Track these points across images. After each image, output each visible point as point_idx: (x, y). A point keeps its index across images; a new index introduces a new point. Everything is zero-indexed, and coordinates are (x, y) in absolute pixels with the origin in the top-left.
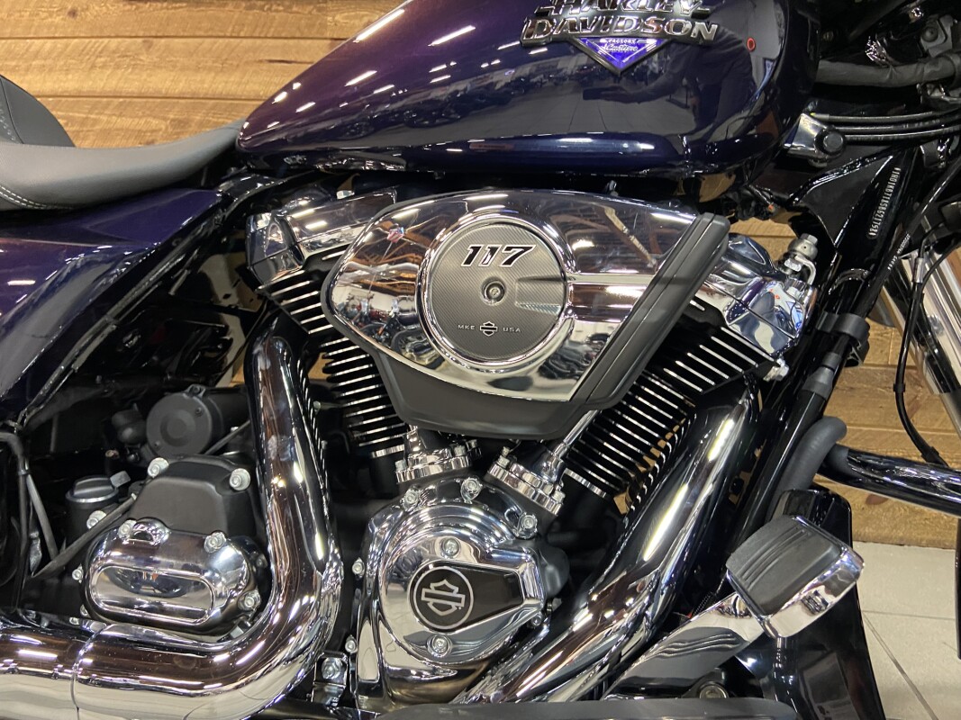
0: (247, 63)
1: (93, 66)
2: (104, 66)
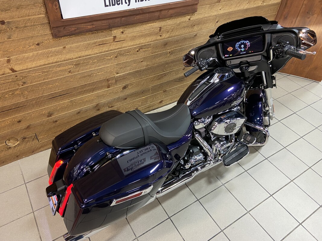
1: (48, 57)
2: (52, 56)
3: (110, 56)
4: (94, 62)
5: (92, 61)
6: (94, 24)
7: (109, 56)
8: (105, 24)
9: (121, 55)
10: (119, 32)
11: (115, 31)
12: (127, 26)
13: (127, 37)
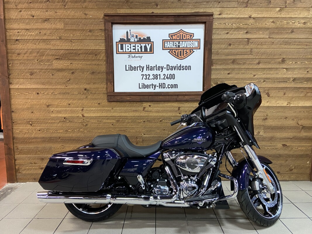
0: (129, 111)
1: (103, 112)
2: (105, 112)
3: (140, 120)
5: (127, 121)
6: (132, 97)
8: (138, 98)
9: (148, 121)
10: (148, 105)
11: (145, 104)
12: (153, 102)
13: (153, 109)
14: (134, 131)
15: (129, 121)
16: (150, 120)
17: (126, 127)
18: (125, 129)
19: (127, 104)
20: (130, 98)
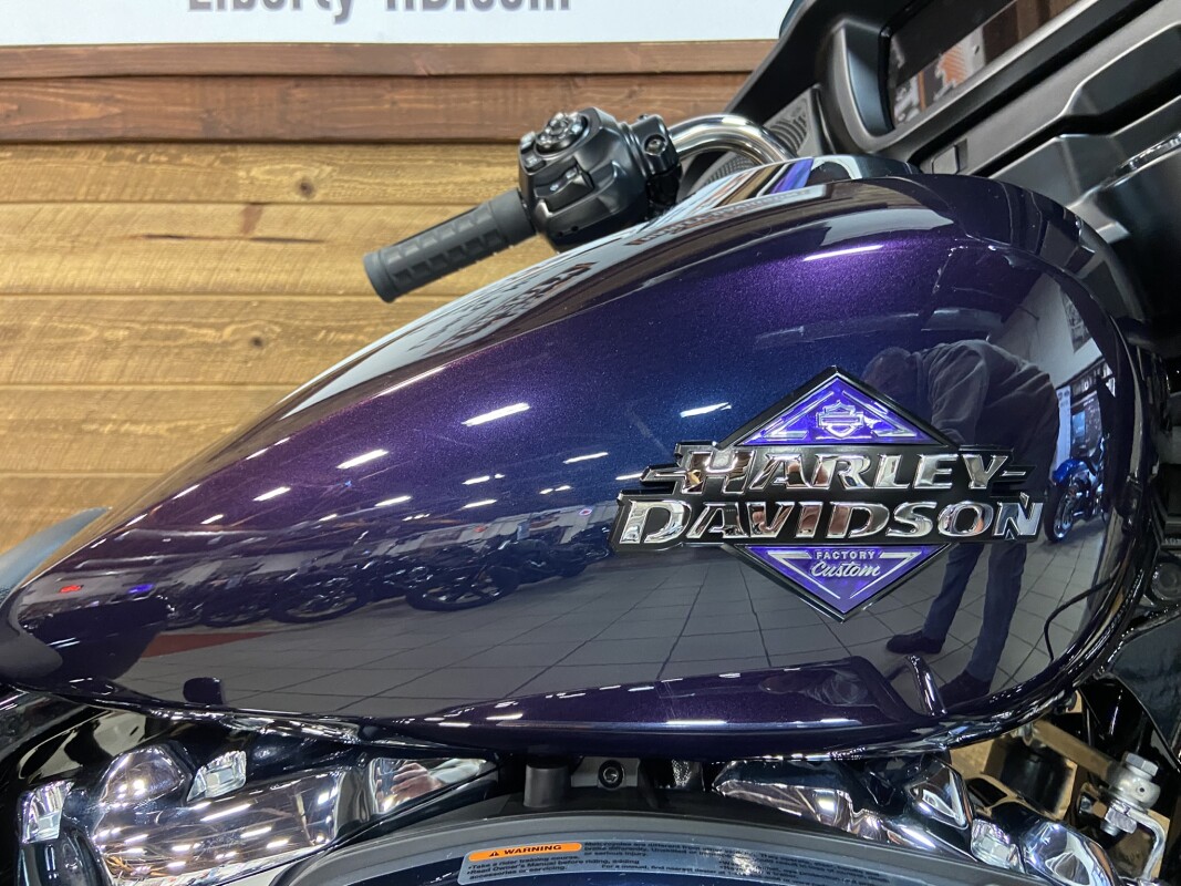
0: (111, 240)
3: (219, 327)
4: (107, 342)
5: (95, 333)
6: (119, 96)
7: (211, 326)
8: (180, 109)
9: (291, 335)
10: (285, 179)
11: (255, 172)
12: (342, 154)
13: (338, 222)
14: (162, 428)
15: (108, 335)
16: (316, 332)
17: (87, 395)
18: (76, 412)
19: (86, 164)
20: (108, 100)
